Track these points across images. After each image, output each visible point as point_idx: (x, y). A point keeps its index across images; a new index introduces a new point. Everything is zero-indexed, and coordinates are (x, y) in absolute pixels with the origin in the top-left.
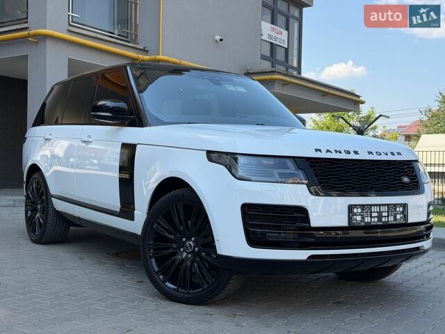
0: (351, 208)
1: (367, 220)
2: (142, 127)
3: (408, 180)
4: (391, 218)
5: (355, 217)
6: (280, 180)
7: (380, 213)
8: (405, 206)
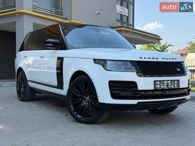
0: (155, 82)
1: (162, 87)
2: (66, 50)
3: (179, 70)
4: (172, 86)
5: (157, 86)
6: (125, 70)
7: (168, 84)
8: (178, 81)
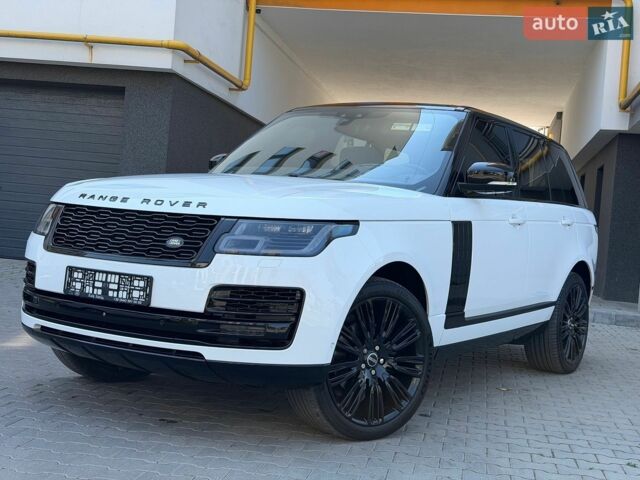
0: (71, 270)
1: (89, 290)
3: (178, 244)
4: (123, 295)
5: (74, 284)
7: (106, 283)
8: (149, 280)
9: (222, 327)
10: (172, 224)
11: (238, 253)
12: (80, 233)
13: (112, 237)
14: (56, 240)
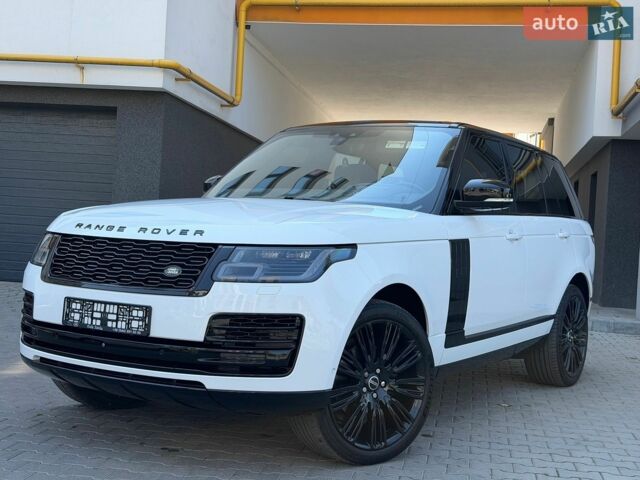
0: (69, 301)
1: (88, 321)
3: (177, 273)
4: (122, 325)
5: (72, 314)
7: (104, 313)
8: (148, 310)
9: (222, 355)
10: (170, 253)
11: (236, 281)
12: (77, 264)
13: (110, 267)
14: (53, 271)
